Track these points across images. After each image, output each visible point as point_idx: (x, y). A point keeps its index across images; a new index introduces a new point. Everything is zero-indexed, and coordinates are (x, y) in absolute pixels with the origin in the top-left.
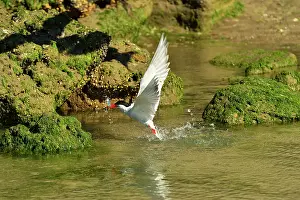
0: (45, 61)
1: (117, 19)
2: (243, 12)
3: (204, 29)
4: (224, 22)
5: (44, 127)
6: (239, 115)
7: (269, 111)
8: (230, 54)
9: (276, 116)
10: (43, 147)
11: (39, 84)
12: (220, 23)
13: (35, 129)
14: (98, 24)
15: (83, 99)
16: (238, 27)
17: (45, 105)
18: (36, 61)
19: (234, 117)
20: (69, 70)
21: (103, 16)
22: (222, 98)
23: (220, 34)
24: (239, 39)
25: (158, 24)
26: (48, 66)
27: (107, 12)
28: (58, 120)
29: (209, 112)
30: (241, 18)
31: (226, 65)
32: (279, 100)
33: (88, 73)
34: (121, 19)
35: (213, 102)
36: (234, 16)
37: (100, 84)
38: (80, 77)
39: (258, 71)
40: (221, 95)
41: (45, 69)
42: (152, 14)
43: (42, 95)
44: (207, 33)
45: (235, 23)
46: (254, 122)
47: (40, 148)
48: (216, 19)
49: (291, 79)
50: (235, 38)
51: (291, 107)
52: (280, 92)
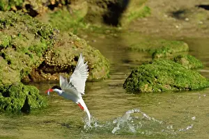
0: (14, 47)
1: (63, 18)
2: (150, 14)
3: (123, 25)
4: (137, 21)
5: (13, 93)
6: (149, 86)
7: (170, 82)
8: (142, 43)
9: (175, 86)
10: (12, 107)
11: (9, 62)
12: (134, 21)
13: (7, 94)
14: (50, 21)
15: (40, 73)
16: (147, 24)
17: (13, 77)
18: (8, 46)
19: (145, 87)
20: (30, 53)
21: (52, 16)
22: (137, 73)
23: (134, 29)
24: (147, 32)
25: (91, 21)
26: (15, 50)
27: (56, 13)
28: (23, 88)
29: (128, 83)
30: (148, 18)
31: (139, 51)
32: (177, 76)
33: (43, 56)
34: (65, 17)
35: (131, 76)
36: (144, 17)
37: (51, 63)
38: (38, 58)
39: (161, 55)
40: (136, 71)
41: (13, 52)
42: (87, 15)
43: (12, 70)
44: (125, 28)
45: (145, 21)
46: (160, 90)
47: (10, 107)
48: (131, 18)
49: (185, 61)
50: (145, 32)
51: (186, 81)
52: (177, 70)
